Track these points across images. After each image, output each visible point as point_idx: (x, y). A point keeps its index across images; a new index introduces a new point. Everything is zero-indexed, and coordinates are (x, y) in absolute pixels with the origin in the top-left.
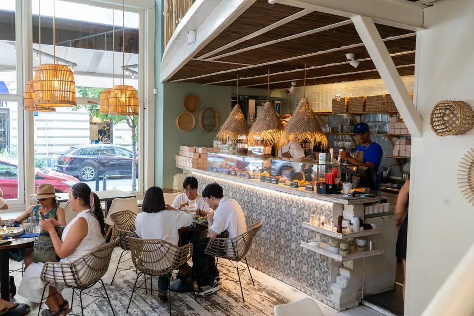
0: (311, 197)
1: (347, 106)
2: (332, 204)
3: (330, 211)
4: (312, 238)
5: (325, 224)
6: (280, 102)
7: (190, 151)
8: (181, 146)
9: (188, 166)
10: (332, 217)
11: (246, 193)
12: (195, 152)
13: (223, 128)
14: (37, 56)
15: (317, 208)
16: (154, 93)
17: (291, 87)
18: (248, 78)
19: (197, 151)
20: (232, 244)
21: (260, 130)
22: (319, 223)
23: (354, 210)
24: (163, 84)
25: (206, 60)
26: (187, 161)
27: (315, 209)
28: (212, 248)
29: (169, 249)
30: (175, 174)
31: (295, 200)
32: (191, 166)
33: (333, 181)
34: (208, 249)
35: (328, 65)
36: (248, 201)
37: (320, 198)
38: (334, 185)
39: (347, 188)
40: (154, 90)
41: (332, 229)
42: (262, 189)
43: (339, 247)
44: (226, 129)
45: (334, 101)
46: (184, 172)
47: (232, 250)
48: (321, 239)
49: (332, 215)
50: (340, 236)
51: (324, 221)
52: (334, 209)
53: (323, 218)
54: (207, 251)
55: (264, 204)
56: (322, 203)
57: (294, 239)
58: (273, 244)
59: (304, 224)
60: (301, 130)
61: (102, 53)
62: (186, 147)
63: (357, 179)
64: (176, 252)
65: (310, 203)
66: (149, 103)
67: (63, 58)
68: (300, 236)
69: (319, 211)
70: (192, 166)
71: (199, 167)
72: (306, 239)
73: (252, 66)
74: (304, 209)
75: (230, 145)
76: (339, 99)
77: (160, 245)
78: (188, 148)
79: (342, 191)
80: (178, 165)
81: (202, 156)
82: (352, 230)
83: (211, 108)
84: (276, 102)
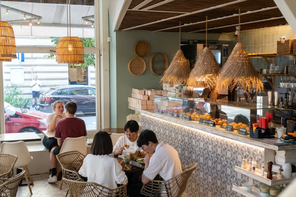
0: (243, 141)
1: (292, 48)
2: (263, 149)
3: (261, 156)
4: (245, 182)
5: (256, 169)
6: (228, 45)
7: (140, 94)
8: (133, 89)
9: (138, 108)
10: (263, 162)
11: (186, 134)
12: (145, 94)
13: (167, 72)
14: (7, 12)
15: (249, 152)
16: (108, 41)
17: (235, 31)
18: (191, 24)
19: (146, 94)
20: (166, 186)
21: (198, 75)
22: (251, 168)
23: (286, 155)
24: (115, 32)
25: (142, 10)
26: (137, 103)
27: (248, 153)
28: (147, 189)
29: (101, 191)
30: (127, 115)
31: (229, 144)
32: (140, 108)
33: (267, 125)
34: (143, 190)
35: (263, 9)
36: (188, 143)
37: (252, 142)
38: (267, 130)
39: (280, 132)
40: (108, 38)
41: (262, 174)
42: (200, 131)
43: (269, 194)
44: (169, 74)
45: (279, 43)
46: (136, 113)
47: (165, 192)
48: (253, 183)
49: (263, 160)
50: (269, 183)
51: (255, 166)
52: (265, 154)
53: (254, 163)
54: (142, 192)
55: (202, 146)
56: (255, 147)
57: (229, 181)
58: (210, 185)
59: (237, 168)
60: (235, 76)
61: (64, 6)
62: (137, 90)
63: (293, 124)
64: (109, 194)
65: (243, 147)
66: (104, 50)
67: (30, 12)
68: (235, 179)
69: (251, 155)
70: (142, 107)
71: (148, 108)
72: (239, 182)
73: (188, 14)
74: (238, 153)
75: (177, 88)
76: (283, 41)
77: (92, 187)
78: (138, 91)
79: (275, 136)
80: (130, 107)
81: (151, 98)
82: (283, 176)
83: (160, 53)
84: (224, 45)
